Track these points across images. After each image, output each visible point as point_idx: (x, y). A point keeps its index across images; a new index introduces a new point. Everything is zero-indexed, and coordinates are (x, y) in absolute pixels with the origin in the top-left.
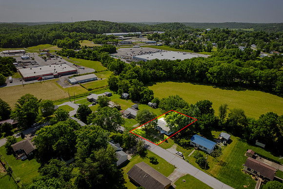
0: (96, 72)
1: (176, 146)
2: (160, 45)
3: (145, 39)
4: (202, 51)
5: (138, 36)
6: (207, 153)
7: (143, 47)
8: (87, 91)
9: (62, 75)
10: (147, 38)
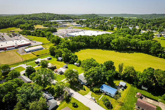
0: (43, 44)
1: (91, 92)
2: (84, 27)
3: (75, 24)
4: (108, 30)
6: (111, 97)
7: (73, 28)
9: (21, 47)
10: (76, 23)
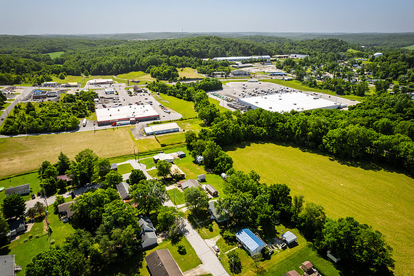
2: (289, 80)
4: (348, 94)
5: (263, 62)
7: (263, 81)
8: (160, 147)
9: (141, 121)
